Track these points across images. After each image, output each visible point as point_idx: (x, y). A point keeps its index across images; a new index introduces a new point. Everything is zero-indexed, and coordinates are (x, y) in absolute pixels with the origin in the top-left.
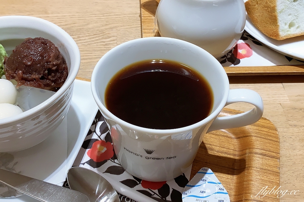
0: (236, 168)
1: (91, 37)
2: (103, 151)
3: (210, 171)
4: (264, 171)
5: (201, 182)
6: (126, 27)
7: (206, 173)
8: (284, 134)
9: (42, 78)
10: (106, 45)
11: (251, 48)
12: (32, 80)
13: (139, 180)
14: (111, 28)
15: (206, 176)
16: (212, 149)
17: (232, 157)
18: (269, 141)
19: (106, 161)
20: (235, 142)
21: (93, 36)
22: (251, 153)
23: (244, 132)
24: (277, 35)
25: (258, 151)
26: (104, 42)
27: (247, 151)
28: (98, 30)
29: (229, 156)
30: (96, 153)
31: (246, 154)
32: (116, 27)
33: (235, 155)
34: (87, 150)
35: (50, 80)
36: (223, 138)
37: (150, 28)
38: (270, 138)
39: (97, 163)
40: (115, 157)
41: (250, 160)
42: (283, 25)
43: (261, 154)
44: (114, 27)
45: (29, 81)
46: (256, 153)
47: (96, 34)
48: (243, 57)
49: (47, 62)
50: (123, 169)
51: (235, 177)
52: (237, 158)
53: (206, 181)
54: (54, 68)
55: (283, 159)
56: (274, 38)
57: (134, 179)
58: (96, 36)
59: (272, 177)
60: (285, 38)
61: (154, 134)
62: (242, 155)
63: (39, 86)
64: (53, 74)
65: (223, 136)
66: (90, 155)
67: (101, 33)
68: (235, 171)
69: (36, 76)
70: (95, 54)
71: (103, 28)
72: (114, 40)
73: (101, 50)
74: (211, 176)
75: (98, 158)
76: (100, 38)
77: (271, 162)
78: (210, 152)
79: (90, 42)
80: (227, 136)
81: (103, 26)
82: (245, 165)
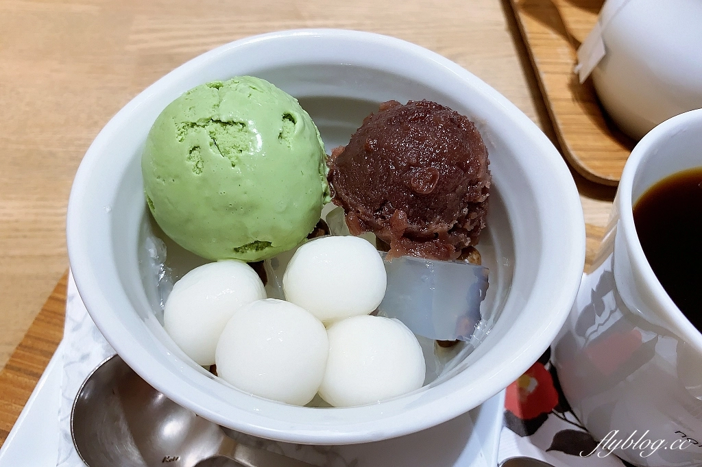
2: (531, 388)
39: (526, 420)
40: (564, 406)
45: (420, 241)
50: (591, 438)
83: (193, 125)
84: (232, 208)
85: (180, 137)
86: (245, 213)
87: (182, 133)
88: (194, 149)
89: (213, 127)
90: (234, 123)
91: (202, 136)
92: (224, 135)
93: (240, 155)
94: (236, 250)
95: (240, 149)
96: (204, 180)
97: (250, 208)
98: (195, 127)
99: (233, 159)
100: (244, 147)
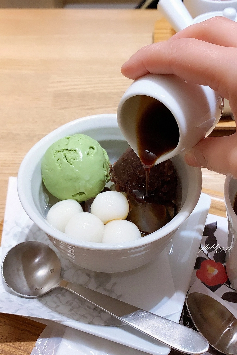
2: (215, 273)
34: (196, 271)
40: (229, 282)
54: (168, 179)
64: (165, 186)
83: (59, 151)
84: (70, 180)
85: (54, 156)
86: (75, 181)
87: (55, 154)
88: (59, 159)
89: (65, 152)
90: (72, 150)
91: (61, 155)
92: (69, 155)
93: (74, 161)
94: (73, 195)
95: (74, 159)
96: (61, 170)
97: (77, 179)
98: (59, 152)
99: (71, 162)
100: (75, 158)
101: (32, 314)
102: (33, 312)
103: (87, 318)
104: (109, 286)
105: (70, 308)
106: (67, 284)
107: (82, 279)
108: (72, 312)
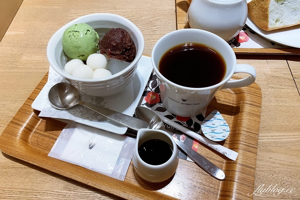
0: (233, 111)
1: (144, 26)
2: (154, 98)
3: (218, 113)
4: (251, 114)
5: (212, 119)
6: (166, 19)
7: (216, 114)
8: (265, 92)
9: (122, 54)
10: (154, 31)
11: (248, 36)
12: (116, 55)
13: (175, 116)
14: (157, 20)
15: (216, 115)
16: (219, 100)
17: (231, 105)
18: (255, 96)
19: (155, 104)
20: (234, 96)
21: (145, 25)
22: (243, 103)
23: (240, 90)
24: (267, 27)
25: (248, 102)
26: (152, 29)
27: (241, 102)
28: (148, 21)
29: (230, 104)
30: (150, 99)
31: (240, 103)
32: (160, 19)
33: (233, 104)
34: (145, 97)
35: (126, 55)
36: (227, 94)
37: (182, 20)
38: (257, 95)
39: (151, 104)
40: (161, 102)
41: (243, 107)
42: (272, 21)
43: (250, 104)
44: (158, 19)
45: (114, 55)
46: (247, 103)
47: (147, 24)
48: (243, 41)
49: (125, 44)
50: (165, 109)
51: (233, 117)
52: (234, 106)
53: (215, 118)
54: (129, 48)
55: (263, 108)
56: (264, 29)
57: (172, 115)
58: (147, 25)
59: (255, 118)
60: (272, 30)
61: (187, 90)
62: (238, 104)
63: (120, 59)
64: (128, 52)
65: (227, 92)
66: (147, 100)
67: (150, 23)
68: (233, 113)
69: (118, 52)
70: (147, 37)
71: (152, 19)
72: (158, 28)
73: (150, 35)
74: (219, 116)
75: (151, 102)
76: (150, 26)
77: (256, 109)
78: (218, 102)
79: (143, 29)
80: (229, 92)
81: (151, 18)
82: (240, 110)
83: (70, 32)
84: (76, 47)
86: (79, 48)
87: (68, 33)
88: (70, 36)
89: (73, 32)
90: (77, 31)
91: (71, 34)
92: (75, 34)
94: (78, 56)
96: (71, 42)
97: (80, 47)
99: (77, 38)
100: (79, 36)
101: (60, 117)
102: (61, 116)
103: (89, 118)
104: (102, 104)
105: (82, 114)
106: (83, 103)
107: (89, 101)
108: (82, 116)
